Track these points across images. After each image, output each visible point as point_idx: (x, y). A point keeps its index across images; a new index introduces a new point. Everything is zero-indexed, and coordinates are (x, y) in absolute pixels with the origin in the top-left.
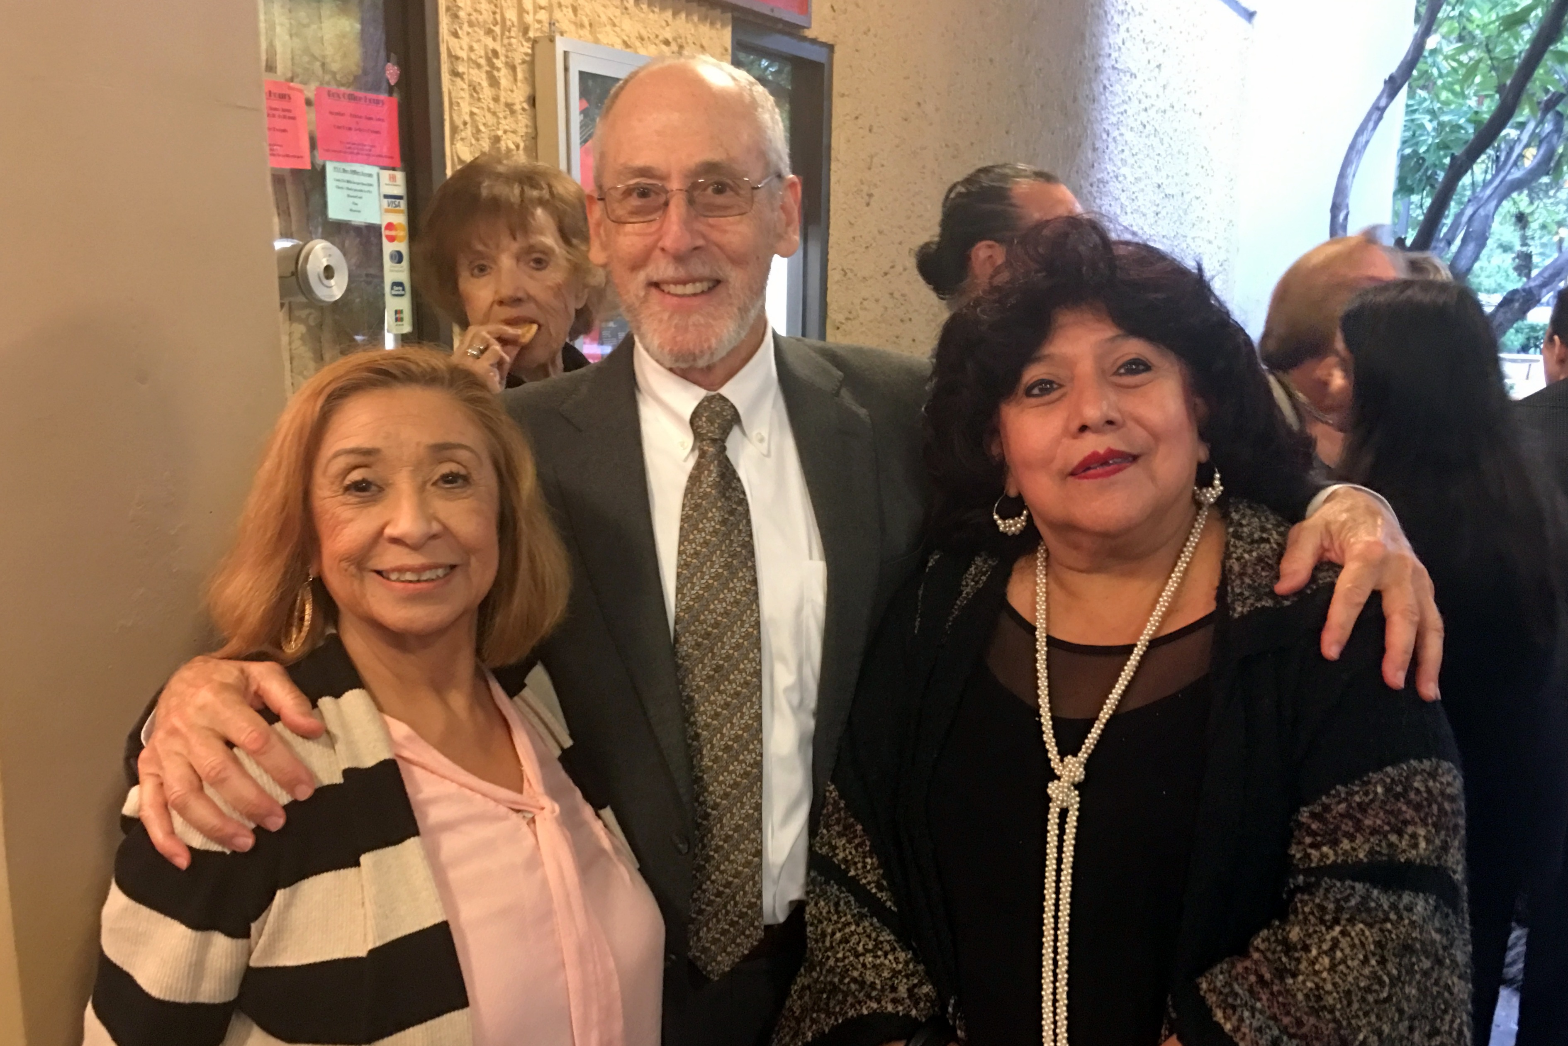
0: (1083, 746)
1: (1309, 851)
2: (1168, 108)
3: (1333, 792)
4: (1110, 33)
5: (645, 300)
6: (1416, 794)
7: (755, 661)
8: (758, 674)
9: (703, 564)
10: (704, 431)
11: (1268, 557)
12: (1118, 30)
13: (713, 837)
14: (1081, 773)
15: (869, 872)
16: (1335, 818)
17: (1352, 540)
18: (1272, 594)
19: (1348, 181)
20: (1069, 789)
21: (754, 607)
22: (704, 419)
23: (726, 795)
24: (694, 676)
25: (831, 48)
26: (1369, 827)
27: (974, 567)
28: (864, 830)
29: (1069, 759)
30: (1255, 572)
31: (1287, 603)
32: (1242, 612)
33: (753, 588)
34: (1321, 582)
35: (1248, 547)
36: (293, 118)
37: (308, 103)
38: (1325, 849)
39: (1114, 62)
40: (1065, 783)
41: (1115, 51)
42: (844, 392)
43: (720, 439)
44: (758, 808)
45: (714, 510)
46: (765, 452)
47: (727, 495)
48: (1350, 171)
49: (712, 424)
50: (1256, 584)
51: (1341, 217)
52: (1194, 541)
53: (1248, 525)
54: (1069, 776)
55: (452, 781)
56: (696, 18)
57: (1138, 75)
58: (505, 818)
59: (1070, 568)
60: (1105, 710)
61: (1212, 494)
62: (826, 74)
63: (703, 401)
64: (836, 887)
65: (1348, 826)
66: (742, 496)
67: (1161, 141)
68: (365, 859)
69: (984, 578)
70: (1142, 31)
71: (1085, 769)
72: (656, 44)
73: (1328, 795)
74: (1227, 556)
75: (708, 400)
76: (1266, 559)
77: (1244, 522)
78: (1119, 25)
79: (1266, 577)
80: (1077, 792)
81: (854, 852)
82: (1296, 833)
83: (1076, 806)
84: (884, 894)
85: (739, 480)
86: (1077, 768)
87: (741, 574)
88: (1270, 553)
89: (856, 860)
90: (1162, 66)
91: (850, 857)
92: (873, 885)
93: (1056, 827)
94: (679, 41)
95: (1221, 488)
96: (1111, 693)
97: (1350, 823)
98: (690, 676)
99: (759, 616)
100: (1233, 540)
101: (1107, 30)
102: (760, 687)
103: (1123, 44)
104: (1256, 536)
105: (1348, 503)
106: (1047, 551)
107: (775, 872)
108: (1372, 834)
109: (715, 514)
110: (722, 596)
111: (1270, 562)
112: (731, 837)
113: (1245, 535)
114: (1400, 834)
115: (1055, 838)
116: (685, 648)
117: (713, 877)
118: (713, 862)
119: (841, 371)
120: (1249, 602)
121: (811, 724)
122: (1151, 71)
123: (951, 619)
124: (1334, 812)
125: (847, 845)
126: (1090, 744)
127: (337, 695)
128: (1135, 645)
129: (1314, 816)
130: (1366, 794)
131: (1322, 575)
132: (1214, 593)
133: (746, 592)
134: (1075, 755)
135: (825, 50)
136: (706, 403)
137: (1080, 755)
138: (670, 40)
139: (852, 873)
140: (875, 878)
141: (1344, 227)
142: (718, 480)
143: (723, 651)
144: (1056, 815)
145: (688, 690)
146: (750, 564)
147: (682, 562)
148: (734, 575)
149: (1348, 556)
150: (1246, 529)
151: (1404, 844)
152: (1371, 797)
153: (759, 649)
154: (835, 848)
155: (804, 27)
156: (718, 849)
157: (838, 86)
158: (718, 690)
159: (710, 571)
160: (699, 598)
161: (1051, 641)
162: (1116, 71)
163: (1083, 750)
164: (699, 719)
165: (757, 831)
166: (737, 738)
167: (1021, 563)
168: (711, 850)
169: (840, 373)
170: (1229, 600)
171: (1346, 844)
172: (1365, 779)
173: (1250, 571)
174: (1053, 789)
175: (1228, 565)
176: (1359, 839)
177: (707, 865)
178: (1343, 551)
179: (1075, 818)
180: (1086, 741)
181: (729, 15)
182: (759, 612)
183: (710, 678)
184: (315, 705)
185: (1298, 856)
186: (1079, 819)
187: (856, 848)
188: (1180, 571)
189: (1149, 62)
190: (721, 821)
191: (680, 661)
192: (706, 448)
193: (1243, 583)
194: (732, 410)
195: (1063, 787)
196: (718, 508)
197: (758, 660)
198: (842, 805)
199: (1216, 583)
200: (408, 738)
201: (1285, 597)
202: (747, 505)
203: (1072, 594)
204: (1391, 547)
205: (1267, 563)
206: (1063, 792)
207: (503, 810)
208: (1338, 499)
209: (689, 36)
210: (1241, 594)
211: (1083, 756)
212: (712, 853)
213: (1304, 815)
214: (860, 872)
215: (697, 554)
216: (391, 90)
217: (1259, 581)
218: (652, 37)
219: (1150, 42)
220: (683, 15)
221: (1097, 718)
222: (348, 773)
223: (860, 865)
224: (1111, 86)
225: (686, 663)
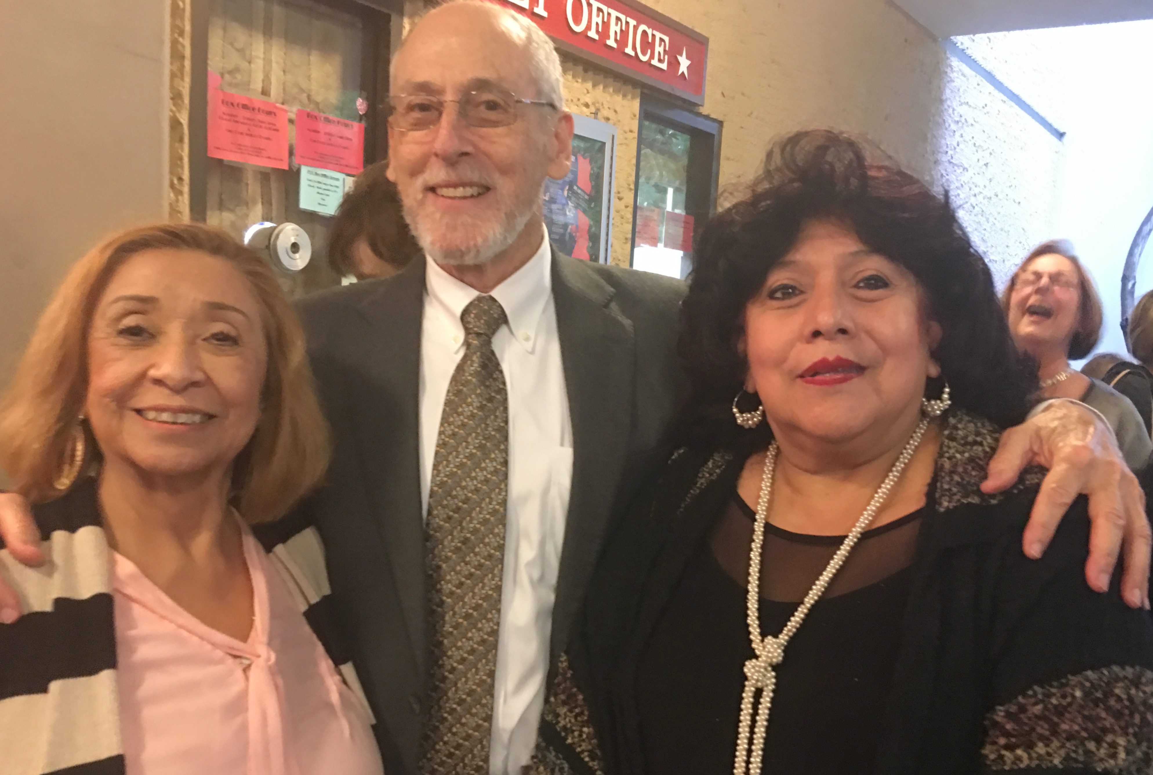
0: (786, 629)
1: (1004, 752)
2: (993, 196)
3: (1030, 692)
4: (947, 137)
5: (422, 203)
6: (1116, 701)
7: (499, 536)
8: (501, 548)
9: (459, 444)
10: (471, 326)
11: (980, 459)
12: (954, 135)
13: (448, 699)
14: (779, 655)
15: (584, 740)
16: (1029, 719)
17: (1061, 444)
18: (979, 492)
19: (1136, 259)
20: (766, 669)
21: (503, 486)
22: (472, 315)
23: (463, 661)
24: (444, 547)
25: (721, 123)
26: (1065, 731)
27: (711, 461)
28: (584, 699)
29: (769, 639)
30: (965, 471)
31: (994, 502)
32: (948, 507)
33: (504, 469)
34: (1027, 482)
35: (961, 448)
36: (277, 130)
37: (291, 121)
38: (1019, 752)
39: (950, 158)
40: (761, 663)
41: (951, 150)
42: (613, 306)
43: (485, 334)
44: (492, 674)
45: (473, 396)
46: (530, 350)
47: (488, 383)
48: (1137, 251)
49: (479, 320)
50: (965, 482)
51: (1130, 285)
52: (913, 444)
53: (964, 429)
54: (767, 656)
55: (171, 621)
56: (611, 90)
57: (969, 169)
58: (220, 662)
59: (796, 466)
60: (811, 596)
61: (938, 407)
62: (716, 143)
63: (474, 300)
64: (553, 753)
65: (1043, 729)
66: (501, 386)
67: (988, 220)
68: (55, 686)
69: (718, 471)
70: (973, 138)
71: (784, 651)
72: (577, 106)
73: (1025, 696)
74: (941, 455)
75: (479, 299)
76: (977, 460)
77: (960, 426)
78: (954, 131)
79: (975, 476)
80: (773, 674)
81: (573, 720)
82: (991, 732)
83: (771, 687)
84: (595, 763)
85: (501, 372)
86: (775, 649)
87: (493, 456)
88: (981, 455)
89: (574, 728)
90: (989, 165)
91: (569, 726)
92: (586, 754)
93: (749, 706)
94: (597, 105)
95: (949, 402)
96: (818, 579)
97: (1046, 726)
98: (440, 546)
99: (506, 495)
100: (947, 441)
101: (945, 134)
102: (501, 561)
103: (958, 145)
104: (970, 439)
105: (1060, 413)
106: (778, 448)
107: (505, 737)
108: (1068, 739)
109: (475, 400)
110: (473, 474)
111: (981, 463)
112: (464, 700)
113: (958, 437)
114: (1099, 741)
115: (748, 718)
116: (437, 520)
117: (446, 739)
118: (447, 724)
119: (614, 288)
120: (956, 497)
121: (551, 598)
122: (981, 168)
123: (683, 505)
124: (1029, 714)
125: (568, 713)
126: (792, 627)
127: (72, 529)
128: (846, 537)
129: (1009, 715)
130: (1064, 697)
131: (1028, 477)
132: (925, 489)
133: (496, 472)
134: (776, 636)
135: (716, 125)
136: (476, 302)
137: (781, 636)
138: (590, 103)
139: (569, 741)
140: (590, 747)
141: (1132, 292)
142: (479, 369)
143: (472, 525)
144: (750, 694)
145: (437, 559)
146: (502, 447)
147: (441, 442)
148: (486, 455)
149: (1056, 459)
150: (960, 433)
151: (1102, 752)
152: (1069, 699)
153: (504, 525)
154: (557, 715)
155: (698, 105)
156: (452, 711)
157: (725, 151)
158: (464, 561)
159: (464, 451)
160: (452, 475)
161: (769, 528)
162: (952, 165)
163: (785, 632)
164: (445, 587)
165: (488, 697)
166: (477, 607)
167: (754, 459)
168: (446, 713)
169: (612, 289)
170: (937, 495)
171: (1041, 749)
172: (1064, 681)
173: (960, 469)
174: (750, 668)
175: (939, 463)
176: (1056, 744)
177: (441, 727)
178: (1051, 454)
179: (768, 699)
180: (789, 624)
181: (638, 91)
182: (506, 491)
183: (458, 550)
184: (46, 536)
185: (992, 757)
186: (773, 701)
187: (576, 717)
188: (897, 471)
189: (978, 160)
190: (456, 684)
191: (432, 532)
192: (471, 341)
193: (952, 480)
194: (500, 309)
195: (760, 667)
196: (478, 395)
197: (502, 535)
198: (569, 675)
199: (928, 480)
200: (132, 577)
201: (992, 496)
202: (506, 394)
203: (796, 490)
204: (1099, 452)
205: (978, 464)
206: (759, 672)
207: (219, 653)
208: (1053, 409)
209: (605, 103)
210: (950, 490)
211: (783, 638)
212: (446, 715)
213: (1000, 714)
214: (576, 740)
215: (454, 435)
216: (361, 118)
217: (967, 479)
218: (575, 100)
219: (980, 146)
220: (601, 87)
221: (802, 603)
222: (59, 602)
223: (576, 734)
224: (947, 175)
225: (438, 534)
